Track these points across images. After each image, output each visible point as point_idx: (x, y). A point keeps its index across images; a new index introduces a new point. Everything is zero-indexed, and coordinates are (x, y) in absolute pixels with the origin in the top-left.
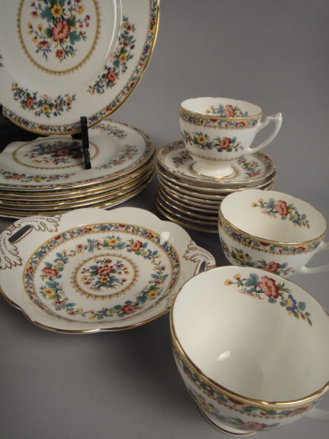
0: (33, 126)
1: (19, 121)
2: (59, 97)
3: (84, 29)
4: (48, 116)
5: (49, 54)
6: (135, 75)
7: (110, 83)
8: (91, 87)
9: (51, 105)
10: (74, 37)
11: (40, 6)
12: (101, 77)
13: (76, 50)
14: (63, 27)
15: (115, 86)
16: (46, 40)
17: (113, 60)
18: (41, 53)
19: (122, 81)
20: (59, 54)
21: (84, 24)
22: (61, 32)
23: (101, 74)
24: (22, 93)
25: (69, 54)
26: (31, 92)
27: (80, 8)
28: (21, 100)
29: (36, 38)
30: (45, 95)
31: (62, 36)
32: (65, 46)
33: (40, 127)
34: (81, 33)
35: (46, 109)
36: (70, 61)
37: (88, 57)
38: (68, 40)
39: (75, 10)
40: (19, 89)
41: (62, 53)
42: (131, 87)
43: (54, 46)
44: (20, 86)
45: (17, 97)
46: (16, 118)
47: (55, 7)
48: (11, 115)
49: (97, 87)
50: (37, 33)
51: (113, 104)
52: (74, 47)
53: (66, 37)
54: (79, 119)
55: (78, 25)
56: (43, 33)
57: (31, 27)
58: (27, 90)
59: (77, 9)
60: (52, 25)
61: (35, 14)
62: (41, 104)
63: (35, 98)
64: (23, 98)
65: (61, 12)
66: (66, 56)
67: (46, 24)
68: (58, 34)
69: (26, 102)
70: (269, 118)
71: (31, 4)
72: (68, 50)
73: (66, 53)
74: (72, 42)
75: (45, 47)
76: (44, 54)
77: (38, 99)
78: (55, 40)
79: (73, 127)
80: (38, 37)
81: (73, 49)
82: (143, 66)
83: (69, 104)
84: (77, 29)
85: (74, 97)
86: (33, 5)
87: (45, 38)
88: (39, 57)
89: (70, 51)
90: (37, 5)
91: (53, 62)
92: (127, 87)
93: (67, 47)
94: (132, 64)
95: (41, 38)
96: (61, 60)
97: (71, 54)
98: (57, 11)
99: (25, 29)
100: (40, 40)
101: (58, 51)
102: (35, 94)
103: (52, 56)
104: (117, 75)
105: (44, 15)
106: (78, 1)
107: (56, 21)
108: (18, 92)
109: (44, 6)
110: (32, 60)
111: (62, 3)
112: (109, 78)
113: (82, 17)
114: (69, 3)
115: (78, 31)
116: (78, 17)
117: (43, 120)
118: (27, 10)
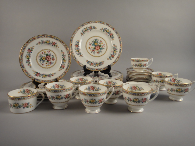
0: (94, 69)
2: (100, 62)
3: (103, 47)
4: (98, 67)
6: (119, 55)
8: (108, 59)
9: (98, 64)
10: (101, 49)
12: (110, 56)
14: (98, 47)
15: (114, 58)
17: (112, 53)
19: (116, 57)
20: (98, 53)
22: (98, 48)
26: (92, 61)
30: (96, 62)
31: (98, 49)
32: (99, 51)
36: (100, 54)
37: (105, 53)
42: (118, 57)
43: (96, 51)
44: (89, 61)
46: (89, 68)
48: (87, 68)
49: (110, 58)
51: (115, 61)
54: (108, 66)
56: (93, 48)
61: (90, 45)
62: (95, 64)
63: (93, 63)
67: (93, 47)
69: (91, 64)
70: (150, 59)
74: (101, 50)
75: (94, 51)
76: (94, 53)
77: (94, 63)
79: (105, 68)
83: (103, 63)
85: (104, 61)
88: (92, 54)
89: (101, 52)
90: (91, 43)
91: (96, 54)
94: (118, 53)
98: (96, 44)
99: (88, 48)
100: (92, 50)
103: (96, 53)
104: (114, 55)
105: (93, 45)
106: (101, 42)
107: (96, 46)
108: (88, 62)
109: (92, 43)
110: (90, 55)
111: (97, 42)
112: (112, 56)
113: (103, 45)
114: (99, 42)
115: (102, 47)
116: (102, 45)
117: (96, 68)
118: (88, 44)
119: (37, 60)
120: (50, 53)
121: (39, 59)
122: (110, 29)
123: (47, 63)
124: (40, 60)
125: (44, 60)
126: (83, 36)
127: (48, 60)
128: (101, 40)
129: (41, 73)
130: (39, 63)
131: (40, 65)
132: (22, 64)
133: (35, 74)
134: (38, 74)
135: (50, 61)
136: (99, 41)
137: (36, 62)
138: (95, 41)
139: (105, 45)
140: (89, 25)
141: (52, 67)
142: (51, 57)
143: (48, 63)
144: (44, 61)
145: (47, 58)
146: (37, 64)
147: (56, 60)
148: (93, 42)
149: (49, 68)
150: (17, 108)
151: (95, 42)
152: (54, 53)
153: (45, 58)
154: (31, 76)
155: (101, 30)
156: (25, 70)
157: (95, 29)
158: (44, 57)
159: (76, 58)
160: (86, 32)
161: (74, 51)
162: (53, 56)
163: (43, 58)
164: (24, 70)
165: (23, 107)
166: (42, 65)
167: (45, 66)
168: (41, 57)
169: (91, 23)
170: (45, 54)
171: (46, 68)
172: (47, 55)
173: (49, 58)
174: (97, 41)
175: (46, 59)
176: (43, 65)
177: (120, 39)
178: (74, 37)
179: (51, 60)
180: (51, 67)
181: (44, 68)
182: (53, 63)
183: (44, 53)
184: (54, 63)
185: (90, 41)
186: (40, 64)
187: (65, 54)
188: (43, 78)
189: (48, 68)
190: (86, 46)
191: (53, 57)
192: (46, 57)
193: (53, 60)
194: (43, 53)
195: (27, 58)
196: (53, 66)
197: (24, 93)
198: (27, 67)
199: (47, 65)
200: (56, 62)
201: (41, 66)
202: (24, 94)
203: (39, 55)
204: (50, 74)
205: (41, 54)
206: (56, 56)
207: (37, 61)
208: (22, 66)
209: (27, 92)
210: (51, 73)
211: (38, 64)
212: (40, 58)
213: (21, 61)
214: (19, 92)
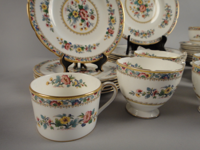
1: (135, 41)
2: (148, 31)
3: (151, 8)
4: (146, 38)
7: (166, 24)
8: (159, 26)
9: (146, 34)
10: (148, 10)
13: (149, 15)
15: (168, 25)
17: (165, 17)
18: (136, 16)
19: (170, 23)
20: (143, 16)
21: (151, 6)
22: (143, 8)
23: (162, 22)
26: (137, 29)
27: (149, 1)
28: (134, 33)
29: (133, 11)
30: (142, 31)
31: (143, 10)
32: (145, 13)
35: (144, 35)
36: (147, 19)
39: (147, 2)
40: (132, 29)
42: (174, 24)
43: (141, 14)
45: (132, 32)
46: (133, 40)
48: (131, 39)
49: (162, 26)
50: (133, 9)
51: (170, 30)
53: (145, 10)
55: (149, 6)
56: (136, 9)
57: (131, 7)
58: (135, 29)
60: (139, 7)
61: (132, 3)
62: (142, 34)
63: (139, 32)
65: (142, 2)
67: (137, 6)
69: (136, 34)
74: (148, 12)
75: (137, 14)
76: (138, 17)
78: (141, 12)
80: (134, 11)
83: (153, 33)
84: (149, 8)
85: (154, 30)
87: (137, 11)
88: (136, 18)
89: (147, 15)
91: (141, 19)
94: (173, 17)
96: (144, 18)
98: (140, 2)
99: (128, 8)
103: (141, 17)
104: (168, 21)
105: (135, 3)
107: (140, 5)
108: (132, 31)
110: (133, 19)
112: (166, 22)
113: (150, 4)
116: (148, 4)
117: (144, 39)
118: (128, 2)
119: (62, 15)
120: (86, 3)
121: (66, 14)
123: (81, 24)
124: (69, 18)
125: (75, 17)
127: (83, 17)
129: (73, 44)
130: (68, 23)
131: (68, 28)
132: (34, 22)
133: (62, 44)
134: (67, 45)
135: (86, 21)
137: (62, 21)
141: (91, 31)
142: (88, 13)
143: (83, 24)
144: (76, 20)
145: (81, 14)
146: (64, 25)
147: (98, 20)
149: (86, 34)
150: (67, 127)
152: (94, 5)
153: (77, 13)
154: (54, 49)
156: (42, 36)
158: (76, 11)
162: (91, 10)
163: (74, 12)
164: (39, 36)
165: (82, 122)
166: (72, 28)
167: (78, 29)
168: (71, 10)
170: (77, 5)
171: (81, 34)
172: (81, 8)
173: (84, 15)
175: (80, 16)
176: (74, 27)
179: (89, 19)
180: (89, 33)
181: (77, 33)
182: (92, 25)
183: (74, 2)
184: (94, 25)
186: (69, 25)
187: (113, 8)
188: (78, 53)
189: (83, 34)
190: (126, 5)
191: (92, 13)
192: (80, 12)
193: (92, 18)
194: (72, 3)
195: (43, 10)
196: (93, 30)
197: (57, 84)
198: (44, 30)
199: (82, 29)
200: (97, 23)
201: (71, 30)
202: (58, 86)
203: (65, 6)
204: (89, 46)
205: (70, 4)
206: (97, 11)
207: (63, 19)
208: (35, 28)
209: (64, 81)
210: (92, 44)
211: (66, 25)
212: (68, 13)
213: (32, 15)
214: (49, 83)
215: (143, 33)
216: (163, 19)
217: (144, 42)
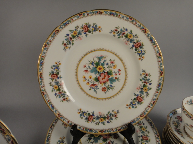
0: (96, 131)
1: (86, 130)
2: (109, 113)
3: (118, 76)
4: (104, 124)
5: (97, 90)
6: (155, 97)
7: (140, 102)
8: (128, 105)
9: (104, 118)
10: (112, 81)
11: (89, 67)
12: (133, 100)
13: (114, 87)
14: (105, 76)
15: (143, 104)
16: (95, 83)
17: (139, 91)
18: (92, 90)
20: (104, 89)
21: (117, 73)
22: (104, 78)
23: (133, 98)
24: (85, 114)
25: (110, 89)
26: (90, 112)
27: (114, 66)
28: (85, 117)
29: (88, 83)
30: (100, 113)
31: (104, 80)
32: (107, 85)
33: (100, 131)
34: (116, 78)
35: (102, 120)
36: (110, 93)
37: (122, 89)
38: (109, 82)
39: (111, 67)
40: (83, 112)
41: (105, 89)
42: (153, 103)
43: (100, 86)
44: (83, 110)
45: (82, 117)
46: (83, 129)
47: (99, 67)
48: (80, 128)
49: (132, 105)
50: (88, 80)
51: (144, 113)
52: (113, 85)
53: (108, 81)
55: (114, 74)
56: (93, 80)
57: (85, 78)
58: (87, 112)
59: (113, 67)
60: (98, 76)
61: (86, 71)
62: (98, 118)
63: (93, 115)
64: (86, 116)
65: (103, 69)
66: (108, 90)
67: (94, 75)
68: (102, 79)
69: (88, 118)
71: (83, 66)
72: (109, 87)
73: (108, 88)
74: (112, 83)
75: (94, 87)
76: (95, 90)
77: (96, 116)
78: (100, 83)
79: (121, 128)
80: (90, 82)
81: (112, 86)
82: (159, 93)
83: (115, 116)
85: (118, 111)
86: (85, 67)
87: (94, 82)
88: (92, 92)
89: (111, 87)
90: (87, 66)
91: (100, 94)
92: (150, 104)
93: (108, 85)
94: (152, 93)
95: (91, 82)
96: (105, 92)
97: (111, 89)
98: (100, 69)
99: (81, 79)
100: (90, 84)
101: (103, 88)
102: (93, 113)
103: (99, 91)
104: (143, 98)
105: (92, 71)
106: (112, 63)
107: (100, 74)
108: (82, 114)
109: (91, 66)
110: (87, 94)
111: (103, 64)
112: (138, 100)
113: (116, 70)
114: (107, 64)
115: (114, 77)
116: (113, 70)
117: (101, 127)
118: (81, 69)
122: (137, 31)
126: (67, 49)
128: (113, 57)
136: (108, 61)
138: (98, 61)
139: (123, 72)
140: (81, 22)
148: (92, 63)
151: (97, 64)
155: (112, 34)
157: (97, 32)
159: (53, 107)
160: (76, 41)
161: (48, 89)
169: (86, 14)
174: (102, 62)
177: (160, 57)
178: (47, 54)
185: (85, 62)
190: (77, 75)
215: (101, 117)
216: (135, 95)
217: (101, 131)
